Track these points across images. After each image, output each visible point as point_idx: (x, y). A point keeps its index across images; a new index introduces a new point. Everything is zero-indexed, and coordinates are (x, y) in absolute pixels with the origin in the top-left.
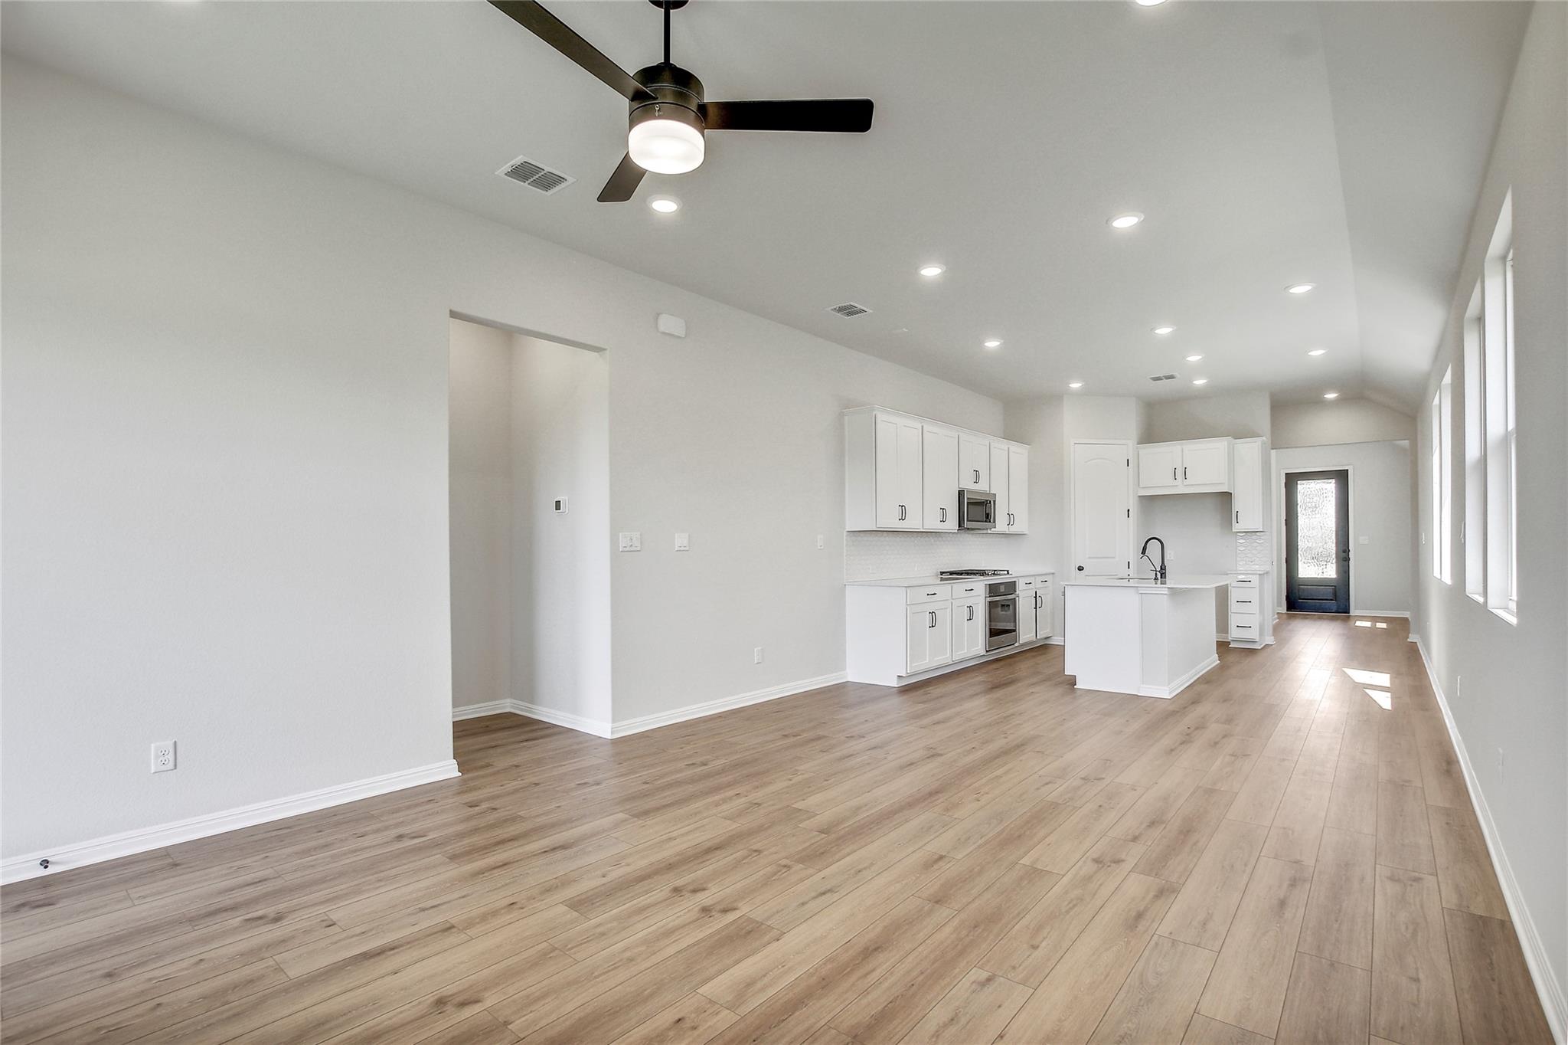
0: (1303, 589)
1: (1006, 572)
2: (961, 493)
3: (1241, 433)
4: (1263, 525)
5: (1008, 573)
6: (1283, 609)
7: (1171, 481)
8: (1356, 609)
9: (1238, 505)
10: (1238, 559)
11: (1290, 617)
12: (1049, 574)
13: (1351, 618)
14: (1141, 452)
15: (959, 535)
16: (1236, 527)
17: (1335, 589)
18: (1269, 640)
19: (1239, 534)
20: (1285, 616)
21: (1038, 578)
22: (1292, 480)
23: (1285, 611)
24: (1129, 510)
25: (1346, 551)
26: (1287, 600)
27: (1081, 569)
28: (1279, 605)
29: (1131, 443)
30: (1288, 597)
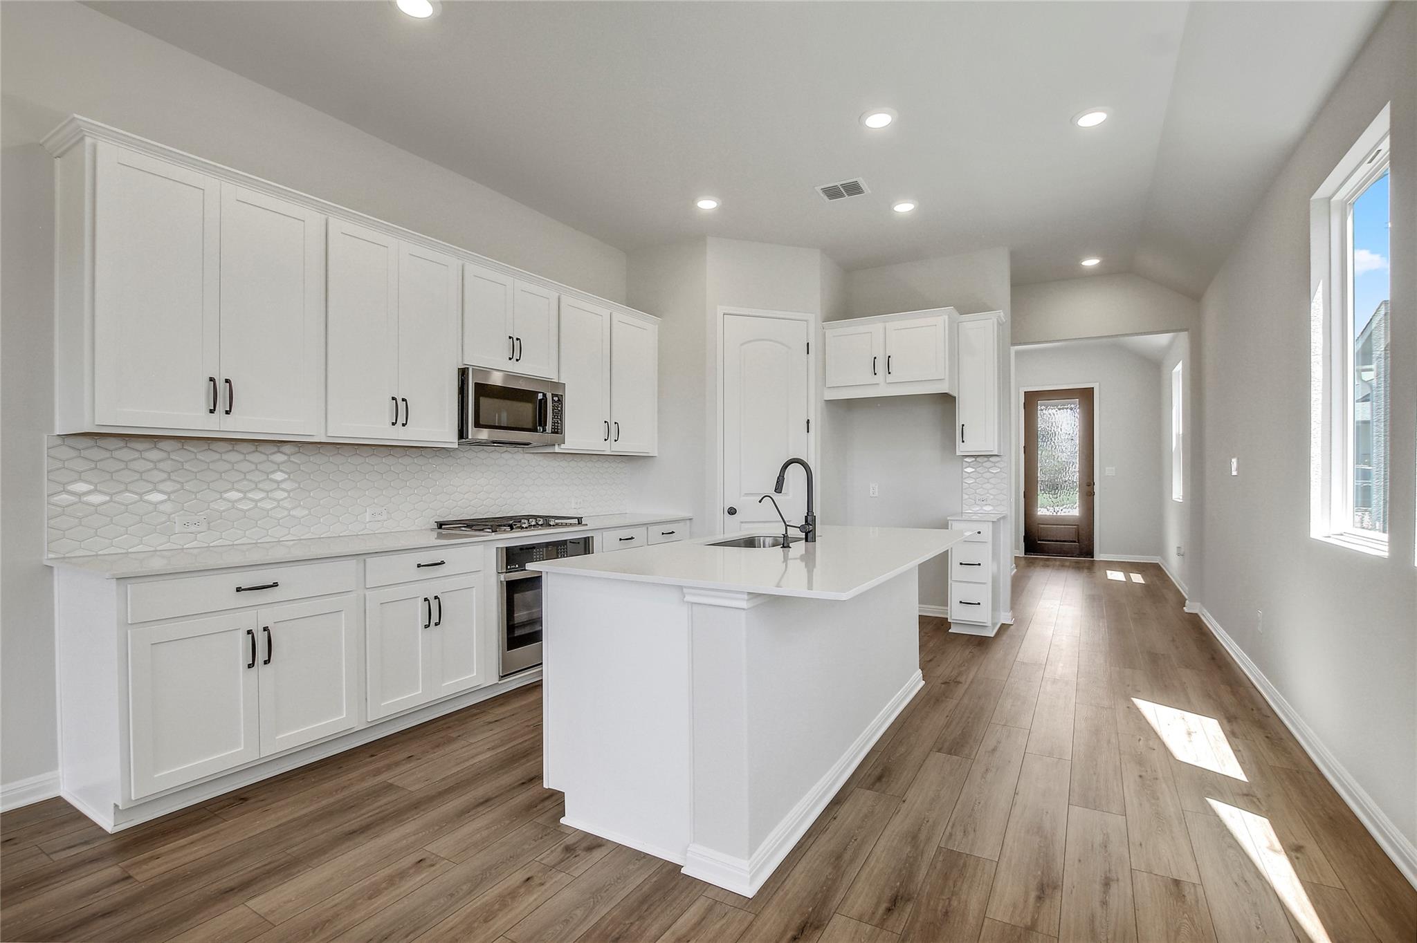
0: (1044, 529)
1: (576, 521)
2: (463, 373)
3: (968, 307)
4: (999, 445)
5: (580, 523)
6: (1021, 553)
7: (868, 378)
8: (1100, 553)
9: (964, 414)
10: (965, 497)
11: (1030, 564)
12: (684, 520)
13: (1097, 566)
14: (829, 333)
15: (461, 454)
16: (961, 449)
17: (1078, 528)
18: (1006, 617)
19: (967, 460)
20: (1023, 563)
21: (652, 529)
22: (1032, 400)
23: (1022, 555)
24: (808, 422)
25: (1091, 484)
26: (1024, 541)
27: (732, 511)
28: (1017, 548)
29: (813, 317)
30: (1025, 538)
